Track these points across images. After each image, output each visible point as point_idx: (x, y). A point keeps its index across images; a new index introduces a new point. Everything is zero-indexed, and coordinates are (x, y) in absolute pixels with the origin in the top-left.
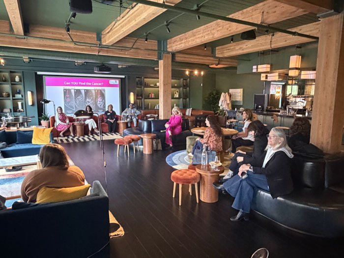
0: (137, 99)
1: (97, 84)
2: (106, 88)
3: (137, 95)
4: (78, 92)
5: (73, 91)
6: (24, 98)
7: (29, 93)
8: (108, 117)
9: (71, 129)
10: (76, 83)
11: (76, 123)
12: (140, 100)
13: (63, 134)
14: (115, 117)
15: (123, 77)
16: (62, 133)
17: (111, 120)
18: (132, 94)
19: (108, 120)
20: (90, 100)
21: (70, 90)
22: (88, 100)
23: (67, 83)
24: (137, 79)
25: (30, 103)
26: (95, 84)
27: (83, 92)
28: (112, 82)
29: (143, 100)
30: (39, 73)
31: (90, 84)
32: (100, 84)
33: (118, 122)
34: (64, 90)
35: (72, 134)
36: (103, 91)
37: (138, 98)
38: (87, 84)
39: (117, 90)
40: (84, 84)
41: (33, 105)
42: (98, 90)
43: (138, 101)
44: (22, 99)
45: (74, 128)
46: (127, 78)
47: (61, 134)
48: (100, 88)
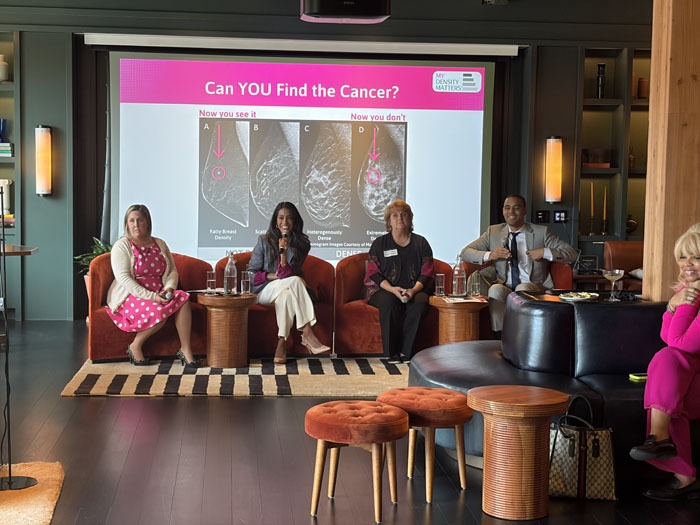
0: (584, 175)
1: (368, 93)
2: (410, 115)
3: (586, 156)
4: (268, 133)
5: (244, 129)
6: (17, 161)
7: (41, 137)
8: (385, 269)
9: (183, 325)
10: (260, 89)
11: (208, 295)
12: (604, 183)
13: (145, 347)
14: (425, 271)
15: (511, 50)
16: (137, 340)
17: (395, 290)
18: (553, 149)
19: (385, 285)
20: (324, 179)
21: (230, 123)
22: (315, 176)
23: (221, 90)
24: (591, 63)
25: (42, 186)
26: (355, 93)
27: (294, 134)
28: (446, 80)
29: (619, 179)
30: (93, 39)
31: (331, 92)
32: (380, 93)
33: (434, 300)
34: (202, 121)
35: (186, 353)
36: (395, 132)
37: (593, 167)
38: (319, 90)
39: (472, 126)
40: (302, 91)
41: (54, 193)
42: (370, 126)
43: (591, 185)
44: (11, 165)
45: (200, 317)
46: (529, 55)
47: (134, 348)
48: (383, 114)
